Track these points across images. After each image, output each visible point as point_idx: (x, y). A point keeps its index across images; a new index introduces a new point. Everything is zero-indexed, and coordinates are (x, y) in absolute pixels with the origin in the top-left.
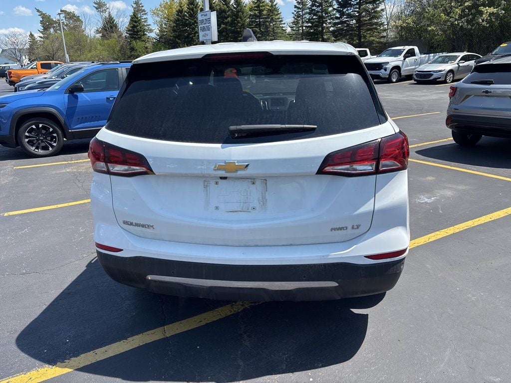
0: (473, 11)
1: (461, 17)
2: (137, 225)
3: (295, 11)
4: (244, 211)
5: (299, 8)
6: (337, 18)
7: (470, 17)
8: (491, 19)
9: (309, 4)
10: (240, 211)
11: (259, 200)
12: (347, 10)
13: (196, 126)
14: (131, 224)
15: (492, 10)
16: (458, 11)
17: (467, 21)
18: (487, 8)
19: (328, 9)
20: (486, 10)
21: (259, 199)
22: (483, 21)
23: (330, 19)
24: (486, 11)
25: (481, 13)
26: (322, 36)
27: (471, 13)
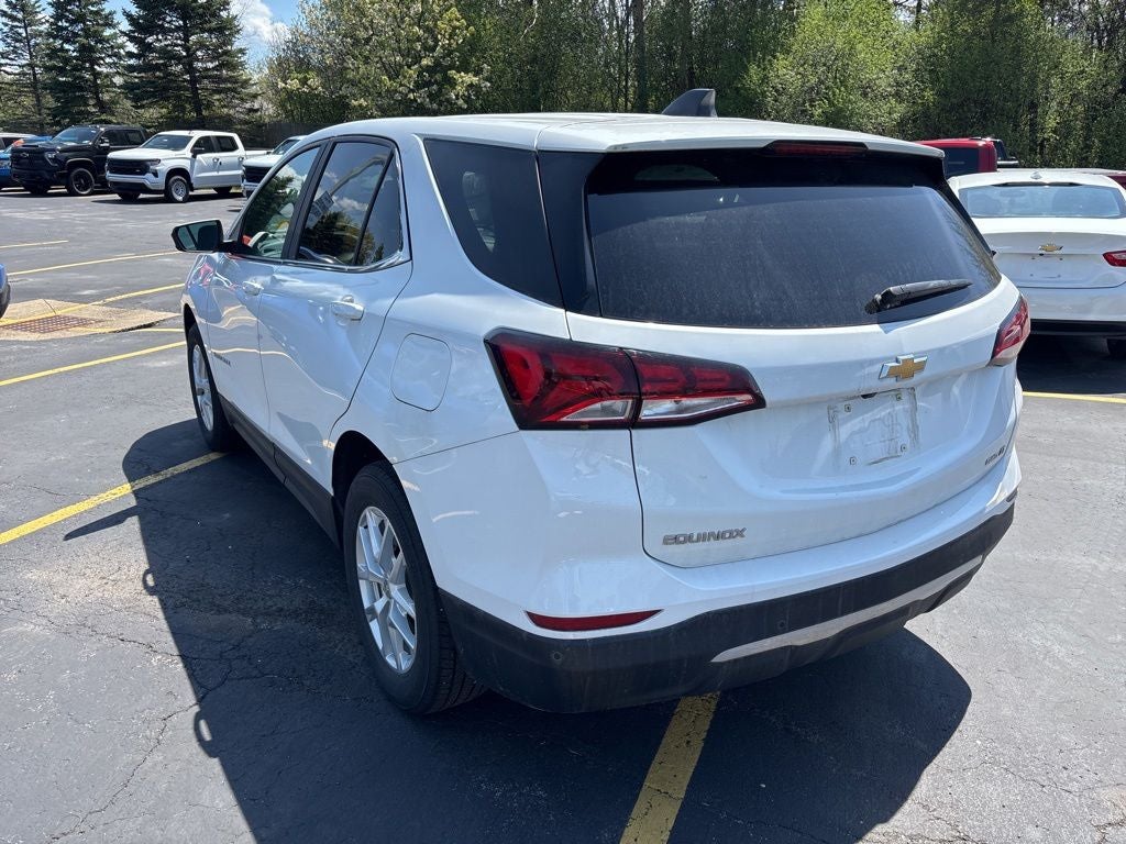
0: (438, 77)
1: (418, 86)
2: (703, 538)
3: (6, 25)
4: (892, 457)
5: (14, 18)
6: (130, 55)
7: (435, 87)
8: (469, 96)
9: (46, 13)
10: (887, 458)
11: (908, 429)
12: (158, 40)
13: (816, 293)
14: (689, 539)
15: (470, 78)
16: (413, 72)
17: (430, 95)
18: (462, 74)
19: (103, 31)
20: (462, 77)
21: (908, 427)
22: (457, 96)
23: (109, 56)
24: (460, 80)
25: (452, 83)
26: (97, 94)
27: (436, 81)
